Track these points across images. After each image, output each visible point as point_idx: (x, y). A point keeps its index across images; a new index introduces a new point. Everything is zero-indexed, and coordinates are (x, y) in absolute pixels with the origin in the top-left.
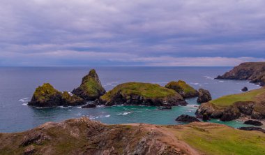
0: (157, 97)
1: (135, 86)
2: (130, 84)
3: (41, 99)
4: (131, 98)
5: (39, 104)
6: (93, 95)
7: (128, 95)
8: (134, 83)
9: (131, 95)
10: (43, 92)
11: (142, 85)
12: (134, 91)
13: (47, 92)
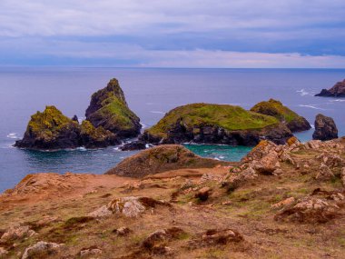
0: (249, 130)
1: (207, 110)
2: (195, 106)
3: (46, 135)
4: (201, 133)
5: (42, 144)
6: (127, 127)
7: (196, 126)
8: (203, 105)
9: (201, 126)
10: (47, 123)
11: (217, 108)
12: (206, 119)
13: (55, 123)
